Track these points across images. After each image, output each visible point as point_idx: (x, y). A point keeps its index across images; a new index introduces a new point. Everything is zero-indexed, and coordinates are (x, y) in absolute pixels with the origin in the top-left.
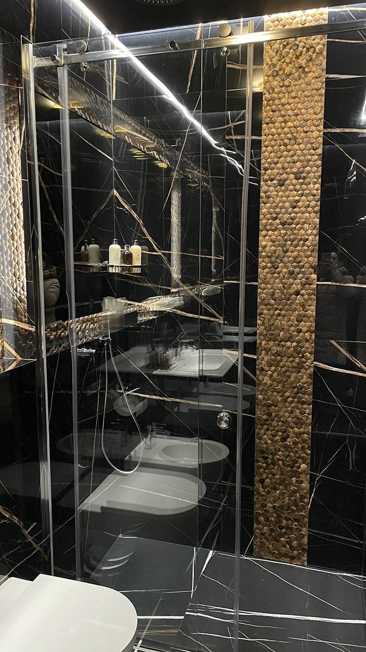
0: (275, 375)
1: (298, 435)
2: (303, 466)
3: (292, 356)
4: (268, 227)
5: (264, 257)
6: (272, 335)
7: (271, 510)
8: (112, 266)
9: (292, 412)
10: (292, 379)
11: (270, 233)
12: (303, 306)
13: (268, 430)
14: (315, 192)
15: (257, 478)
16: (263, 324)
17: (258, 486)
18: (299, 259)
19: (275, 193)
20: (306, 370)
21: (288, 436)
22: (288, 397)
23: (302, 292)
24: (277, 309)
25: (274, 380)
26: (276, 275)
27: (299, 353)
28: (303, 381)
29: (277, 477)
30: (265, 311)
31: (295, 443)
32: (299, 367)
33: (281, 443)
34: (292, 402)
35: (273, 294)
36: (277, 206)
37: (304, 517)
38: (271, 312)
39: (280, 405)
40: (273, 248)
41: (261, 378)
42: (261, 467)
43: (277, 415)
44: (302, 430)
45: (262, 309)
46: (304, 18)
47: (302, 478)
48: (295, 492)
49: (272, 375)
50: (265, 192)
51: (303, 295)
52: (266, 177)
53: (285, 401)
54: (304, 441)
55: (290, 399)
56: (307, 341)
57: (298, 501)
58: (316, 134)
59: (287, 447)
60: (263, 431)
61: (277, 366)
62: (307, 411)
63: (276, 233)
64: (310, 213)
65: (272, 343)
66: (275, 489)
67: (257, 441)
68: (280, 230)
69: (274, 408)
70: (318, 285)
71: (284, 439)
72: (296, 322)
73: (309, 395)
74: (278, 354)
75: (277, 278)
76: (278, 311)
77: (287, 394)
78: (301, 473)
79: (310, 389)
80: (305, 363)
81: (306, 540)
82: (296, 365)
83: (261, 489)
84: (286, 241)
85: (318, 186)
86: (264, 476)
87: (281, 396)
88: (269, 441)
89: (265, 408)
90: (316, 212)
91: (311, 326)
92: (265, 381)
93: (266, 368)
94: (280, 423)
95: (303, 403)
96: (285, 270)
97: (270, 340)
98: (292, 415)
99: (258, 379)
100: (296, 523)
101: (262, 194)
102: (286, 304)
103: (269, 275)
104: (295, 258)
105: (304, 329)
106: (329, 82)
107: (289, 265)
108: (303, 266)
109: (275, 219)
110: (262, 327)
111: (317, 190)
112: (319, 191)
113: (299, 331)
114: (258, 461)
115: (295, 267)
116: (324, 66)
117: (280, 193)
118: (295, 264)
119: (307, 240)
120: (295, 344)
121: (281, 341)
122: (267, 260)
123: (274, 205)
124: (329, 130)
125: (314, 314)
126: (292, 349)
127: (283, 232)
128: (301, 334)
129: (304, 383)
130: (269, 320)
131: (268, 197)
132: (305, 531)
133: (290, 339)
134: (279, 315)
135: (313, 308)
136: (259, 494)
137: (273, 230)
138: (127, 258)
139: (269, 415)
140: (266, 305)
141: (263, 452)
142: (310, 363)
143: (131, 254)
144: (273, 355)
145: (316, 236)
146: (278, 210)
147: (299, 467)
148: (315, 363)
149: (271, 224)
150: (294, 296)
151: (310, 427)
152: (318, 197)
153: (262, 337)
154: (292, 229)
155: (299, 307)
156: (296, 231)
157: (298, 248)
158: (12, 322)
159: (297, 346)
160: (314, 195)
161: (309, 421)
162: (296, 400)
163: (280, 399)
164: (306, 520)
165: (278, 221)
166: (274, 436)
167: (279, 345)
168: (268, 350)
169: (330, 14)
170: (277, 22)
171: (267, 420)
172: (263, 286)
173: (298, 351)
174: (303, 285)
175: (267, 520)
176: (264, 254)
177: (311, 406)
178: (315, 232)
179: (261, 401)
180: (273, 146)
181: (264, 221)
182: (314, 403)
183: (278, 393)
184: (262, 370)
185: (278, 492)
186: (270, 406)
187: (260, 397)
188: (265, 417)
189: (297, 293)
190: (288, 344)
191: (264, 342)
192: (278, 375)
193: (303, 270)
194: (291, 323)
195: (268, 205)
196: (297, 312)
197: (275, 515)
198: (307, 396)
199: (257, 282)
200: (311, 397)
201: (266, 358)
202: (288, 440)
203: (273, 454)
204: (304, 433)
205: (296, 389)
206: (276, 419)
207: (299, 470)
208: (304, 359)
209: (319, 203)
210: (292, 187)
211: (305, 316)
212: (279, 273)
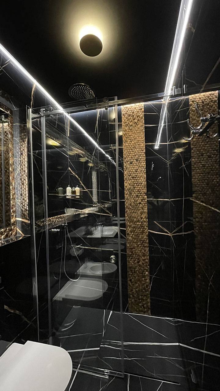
0: (133, 236)
1: (144, 260)
2: (147, 273)
3: (139, 228)
4: (127, 179)
5: (126, 190)
6: (131, 220)
7: (135, 292)
8: (68, 196)
9: (141, 251)
10: (140, 237)
11: (128, 181)
12: (142, 208)
13: (132, 258)
14: (143, 166)
15: (128, 279)
16: (128, 216)
17: (129, 282)
18: (139, 191)
19: (129, 167)
20: (145, 233)
21: (140, 261)
22: (139, 245)
23: (142, 203)
24: (132, 210)
25: (133, 238)
26: (131, 197)
27: (142, 227)
28: (144, 238)
29: (137, 278)
30: (128, 211)
31: (143, 264)
32: (143, 232)
33: (137, 264)
35: (131, 204)
36: (130, 171)
37: (148, 294)
38: (131, 211)
39: (136, 248)
40: (130, 187)
41: (128, 237)
42: (130, 274)
43: (135, 253)
45: (127, 210)
46: (135, 106)
47: (147, 277)
48: (144, 284)
49: (132, 236)
50: (125, 166)
51: (142, 204)
52: (125, 161)
53: (138, 246)
54: (146, 262)
55: (140, 245)
56: (145, 222)
57: (146, 287)
58: (142, 145)
59: (140, 265)
60: (130, 259)
61: (134, 232)
62: (147, 250)
63: (130, 181)
64: (142, 173)
65: (131, 223)
66: (136, 283)
67: (128, 263)
68: (132, 180)
69: (134, 249)
70: (147, 200)
71: (138, 262)
72: (140, 215)
73: (147, 243)
74: (134, 227)
75: (132, 198)
76: (133, 211)
77: (139, 243)
78: (146, 276)
79: (147, 241)
80: (145, 230)
81: (149, 304)
82: (141, 232)
83: (130, 284)
84: (134, 184)
85: (144, 163)
86: (131, 278)
87: (137, 244)
88: (133, 263)
89: (130, 250)
90: (145, 173)
91: (146, 216)
92: (130, 239)
93: (130, 233)
94: (137, 256)
95: (145, 247)
96: (135, 195)
97: (130, 222)
98: (141, 252)
99: (127, 238)
100: (145, 297)
101: (124, 167)
102: (136, 208)
103: (129, 197)
104: (138, 190)
105: (144, 217)
106: (146, 128)
107: (136, 193)
108: (141, 193)
109: (130, 176)
110: (128, 217)
111: (144, 165)
112: (145, 165)
113: (142, 218)
114: (129, 272)
115: (138, 194)
116: (144, 122)
117: (131, 167)
118: (138, 192)
119: (142, 183)
120: (140, 223)
121: (135, 222)
122: (128, 191)
123: (129, 171)
124: (147, 144)
125: (147, 211)
126: (139, 225)
127: (133, 180)
128: (142, 219)
130: (130, 214)
131: (127, 168)
132: (149, 300)
133: (138, 221)
134: (133, 212)
135: (146, 209)
136: (130, 285)
137: (129, 180)
138: (74, 192)
139: (132, 252)
140: (128, 208)
141: (130, 268)
142: (147, 230)
143: (75, 191)
144: (132, 228)
145: (145, 181)
146: (131, 173)
147: (145, 273)
148: (149, 230)
149: (128, 178)
150: (139, 205)
151: (148, 257)
152: (145, 168)
153: (127, 221)
154: (136, 179)
155: (141, 208)
156: (138, 180)
157: (139, 186)
158: (20, 219)
159: (141, 224)
160: (143, 167)
161: (148, 254)
162: (142, 246)
163: (136, 246)
164: (149, 295)
165: (131, 177)
166: (135, 261)
167: (134, 224)
168: (130, 226)
169: (144, 105)
170: (126, 108)
171: (131, 255)
172: (127, 201)
173: (142, 226)
174: (142, 200)
175: (133, 296)
176: (126, 189)
177: (148, 248)
178: (145, 180)
179: (128, 247)
180: (127, 150)
181: (126, 177)
182: (149, 247)
183: (135, 243)
184: (128, 234)
185: (137, 284)
186: (132, 249)
187: (128, 245)
188: (130, 253)
189: (140, 203)
190: (138, 223)
191: (128, 223)
192: (135, 236)
193: (141, 194)
194: (138, 215)
195: (127, 171)
196: (140, 211)
197: (136, 294)
198: (146, 244)
199: (124, 199)
200: (148, 244)
201: (130, 229)
202: (140, 262)
203: (135, 269)
204: (146, 259)
205: (142, 241)
206: (135, 254)
207: (145, 275)
208: (144, 229)
209: (145, 170)
210: (135, 164)
211: (143, 212)
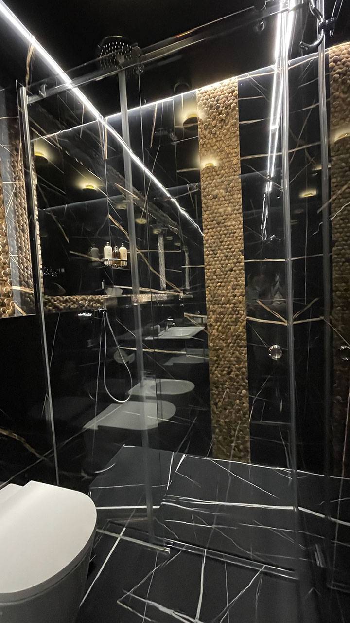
0: (220, 328)
1: (239, 369)
2: (244, 391)
3: (231, 314)
4: (208, 227)
5: (207, 248)
6: (216, 300)
7: (223, 424)
8: (107, 260)
9: (233, 353)
10: (232, 330)
11: (210, 230)
12: (236, 278)
13: (217, 367)
14: (238, 200)
15: (212, 402)
16: (210, 294)
17: (213, 407)
18: (230, 247)
19: (211, 203)
20: (241, 323)
21: (232, 371)
22: (230, 343)
23: (234, 269)
24: (218, 282)
25: (220, 332)
26: (216, 259)
27: (235, 311)
28: (239, 331)
29: (226, 400)
30: (211, 285)
31: (237, 375)
32: (236, 321)
33: (227, 376)
34: (233, 347)
35: (215, 271)
36: (213, 213)
37: (246, 428)
38: (215, 285)
39: (225, 349)
40: (213, 241)
41: (210, 331)
42: (215, 394)
43: (223, 357)
44: (241, 366)
45: (209, 283)
47: (244, 400)
48: (239, 410)
49: (218, 329)
50: (205, 204)
51: (235, 271)
52: (205, 193)
53: (228, 346)
54: (243, 373)
56: (240, 302)
57: (242, 416)
58: (235, 162)
59: (231, 378)
60: (214, 369)
61: (221, 322)
62: (244, 352)
63: (214, 230)
64: (236, 214)
65: (216, 306)
66: (225, 409)
67: (211, 375)
68: (217, 228)
69: (220, 351)
71: (229, 373)
72: (232, 290)
73: (244, 340)
74: (221, 313)
75: (216, 261)
76: (219, 284)
77: (229, 341)
78: (242, 397)
79: (245, 336)
80: (240, 318)
81: (249, 445)
82: (234, 320)
83: (215, 410)
84: (221, 235)
85: (240, 196)
86: (217, 400)
87: (226, 343)
88: (219, 375)
89: (215, 352)
90: (240, 213)
91: (242, 292)
92: (213, 333)
93: (214, 324)
94: (226, 362)
95: (241, 347)
96: (222, 255)
97: (215, 304)
98: (234, 356)
100: (241, 433)
101: (203, 205)
102: (224, 278)
103: (212, 259)
104: (228, 245)
105: (238, 294)
106: (241, 127)
107: (225, 251)
108: (234, 251)
109: (213, 221)
111: (240, 198)
113: (235, 296)
114: (212, 390)
115: (229, 252)
116: (237, 116)
117: (215, 204)
118: (228, 250)
119: (235, 232)
120: (232, 305)
121: (223, 304)
122: (209, 249)
123: (211, 211)
124: (244, 158)
125: (244, 283)
126: (231, 309)
127: (219, 229)
128: (236, 298)
129: (240, 333)
130: (214, 290)
131: (207, 207)
132: (248, 438)
133: (229, 302)
134: (220, 286)
135: (243, 279)
136: (215, 413)
138: (116, 255)
139: (218, 356)
140: (211, 280)
141: (215, 383)
142: (244, 317)
143: (119, 252)
144: (218, 314)
145: (241, 229)
146: (214, 215)
147: (241, 393)
148: (247, 317)
149: (210, 225)
150: (229, 272)
151: (247, 363)
152: (240, 203)
153: (209, 302)
154: (225, 226)
155: (233, 279)
156: (227, 228)
157: (230, 239)
159: (234, 307)
160: (238, 202)
161: (246, 359)
162: (236, 344)
163: (224, 345)
164: (248, 430)
165: (215, 222)
166: (222, 371)
167: (221, 307)
168: (214, 312)
171: (217, 360)
172: (208, 267)
174: (235, 264)
175: (221, 431)
176: (207, 245)
177: (246, 348)
178: (241, 226)
179: (212, 347)
180: (208, 173)
181: (206, 223)
182: (248, 346)
183: (223, 341)
184: (211, 325)
185: (227, 411)
186: (218, 350)
187: (211, 344)
188: (215, 358)
189: (231, 270)
190: (228, 305)
191: (211, 306)
192: (222, 328)
193: (234, 253)
194: (228, 291)
195: (207, 212)
196: (232, 283)
197: (226, 427)
198: (243, 342)
199: (204, 264)
200: (246, 342)
201: (213, 317)
202: (232, 373)
203: (223, 384)
204: (243, 368)
205: (235, 337)
206: (223, 359)
208: (239, 316)
209: (241, 207)
210: (223, 199)
211: (237, 285)
212: (218, 257)
